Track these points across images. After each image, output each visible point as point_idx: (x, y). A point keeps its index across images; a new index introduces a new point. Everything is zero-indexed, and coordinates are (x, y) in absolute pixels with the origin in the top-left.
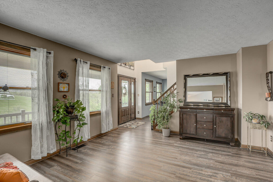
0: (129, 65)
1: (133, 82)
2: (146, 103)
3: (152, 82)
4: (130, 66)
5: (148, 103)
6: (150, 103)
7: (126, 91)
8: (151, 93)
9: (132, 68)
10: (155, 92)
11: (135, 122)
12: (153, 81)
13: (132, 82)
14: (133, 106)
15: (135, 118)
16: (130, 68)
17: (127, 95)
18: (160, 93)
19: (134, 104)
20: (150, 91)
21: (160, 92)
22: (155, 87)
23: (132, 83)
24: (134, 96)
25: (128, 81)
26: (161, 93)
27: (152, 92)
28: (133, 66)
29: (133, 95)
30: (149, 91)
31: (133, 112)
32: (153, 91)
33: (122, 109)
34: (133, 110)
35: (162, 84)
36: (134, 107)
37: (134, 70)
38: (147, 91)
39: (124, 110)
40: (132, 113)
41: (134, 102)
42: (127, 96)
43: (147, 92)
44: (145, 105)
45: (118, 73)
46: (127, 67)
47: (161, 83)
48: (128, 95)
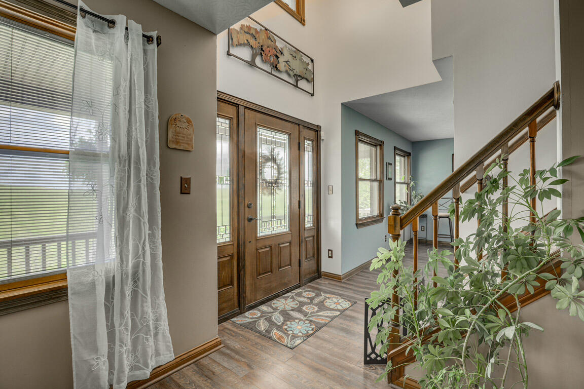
0: (291, 73)
1: (309, 140)
2: (361, 220)
3: (379, 144)
4: (298, 77)
5: (366, 218)
6: (372, 217)
7: (279, 173)
8: (376, 184)
9: (302, 84)
10: (390, 179)
11: (313, 294)
12: (382, 142)
13: (305, 138)
14: (310, 229)
15: (318, 274)
16: (296, 86)
17: (282, 187)
18: (405, 186)
19: (313, 221)
20: (374, 177)
21: (404, 183)
22: (391, 164)
23: (307, 142)
24: (313, 193)
25: (290, 135)
26: (408, 184)
27: (380, 182)
28: (311, 81)
29: (308, 190)
30: (368, 178)
31: (310, 253)
32: (383, 179)
33: (260, 245)
34: (310, 246)
35: (411, 157)
36: (314, 233)
37: (312, 95)
38: (363, 177)
39: (268, 249)
40: (306, 258)
41: (313, 216)
42: (283, 193)
43: (362, 179)
44: (357, 225)
45: (218, 89)
46: (284, 76)
47: (410, 154)
48: (287, 189)
